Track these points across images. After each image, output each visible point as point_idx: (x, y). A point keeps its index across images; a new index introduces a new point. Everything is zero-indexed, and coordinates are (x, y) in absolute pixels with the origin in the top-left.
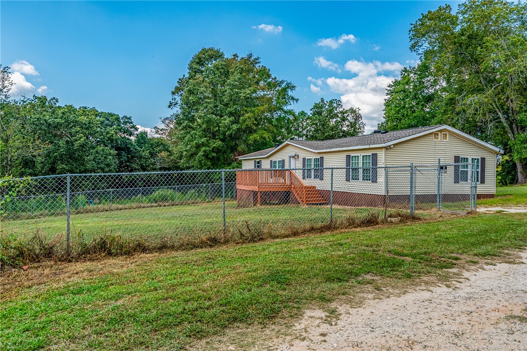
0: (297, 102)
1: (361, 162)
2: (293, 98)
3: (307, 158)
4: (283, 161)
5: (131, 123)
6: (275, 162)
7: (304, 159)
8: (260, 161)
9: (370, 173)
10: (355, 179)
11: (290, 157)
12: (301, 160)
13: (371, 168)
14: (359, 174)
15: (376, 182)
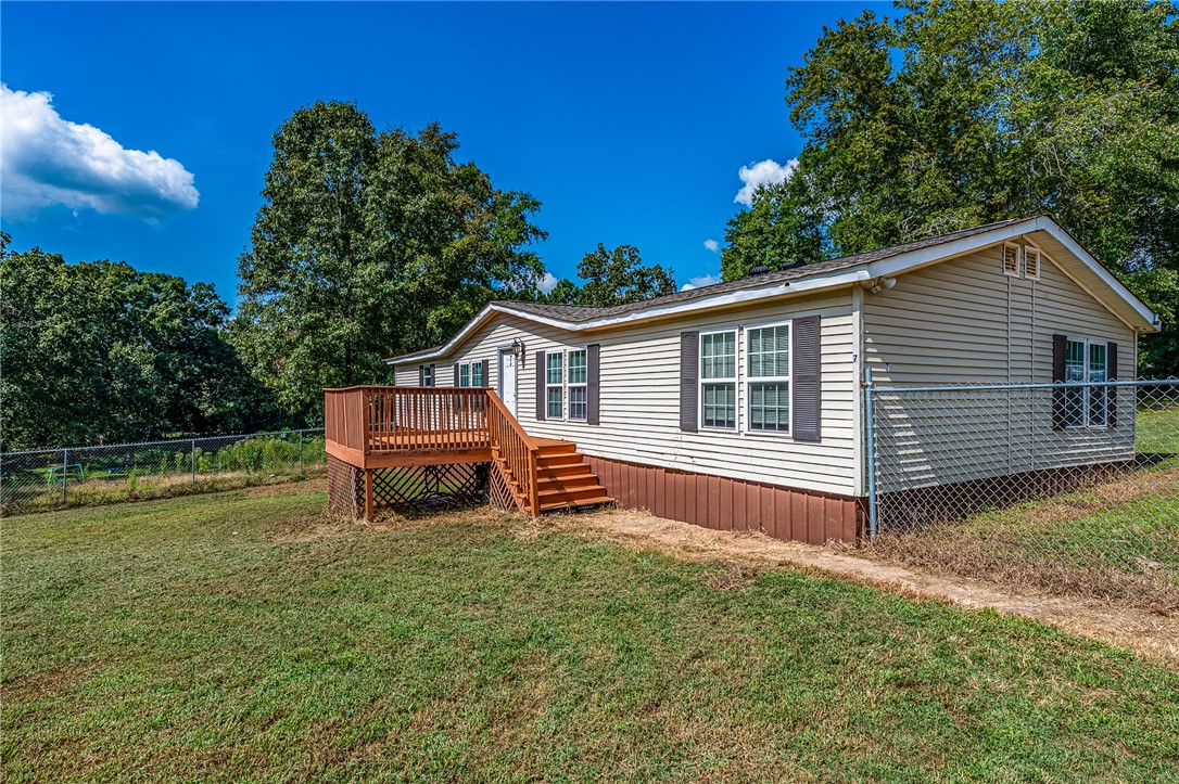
0: (544, 239)
1: (745, 355)
2: (535, 231)
3: (548, 351)
4: (486, 363)
5: (215, 297)
6: (466, 367)
7: (540, 356)
8: (431, 366)
9: (788, 401)
10: (718, 423)
11: (503, 351)
12: (531, 358)
13: (791, 379)
14: (737, 402)
15: (815, 436)
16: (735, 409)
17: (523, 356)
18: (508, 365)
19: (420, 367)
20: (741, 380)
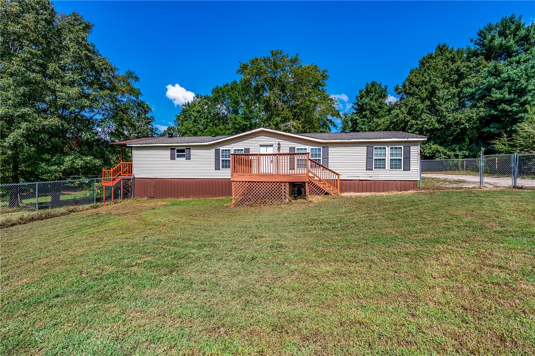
1: (389, 152)
3: (297, 147)
4: (247, 150)
7: (292, 149)
8: (186, 149)
9: (401, 163)
10: (379, 168)
11: (261, 146)
12: (285, 149)
13: (402, 158)
14: (386, 163)
15: (409, 170)
16: (385, 165)
17: (279, 148)
18: (263, 150)
19: (171, 149)
20: (388, 158)
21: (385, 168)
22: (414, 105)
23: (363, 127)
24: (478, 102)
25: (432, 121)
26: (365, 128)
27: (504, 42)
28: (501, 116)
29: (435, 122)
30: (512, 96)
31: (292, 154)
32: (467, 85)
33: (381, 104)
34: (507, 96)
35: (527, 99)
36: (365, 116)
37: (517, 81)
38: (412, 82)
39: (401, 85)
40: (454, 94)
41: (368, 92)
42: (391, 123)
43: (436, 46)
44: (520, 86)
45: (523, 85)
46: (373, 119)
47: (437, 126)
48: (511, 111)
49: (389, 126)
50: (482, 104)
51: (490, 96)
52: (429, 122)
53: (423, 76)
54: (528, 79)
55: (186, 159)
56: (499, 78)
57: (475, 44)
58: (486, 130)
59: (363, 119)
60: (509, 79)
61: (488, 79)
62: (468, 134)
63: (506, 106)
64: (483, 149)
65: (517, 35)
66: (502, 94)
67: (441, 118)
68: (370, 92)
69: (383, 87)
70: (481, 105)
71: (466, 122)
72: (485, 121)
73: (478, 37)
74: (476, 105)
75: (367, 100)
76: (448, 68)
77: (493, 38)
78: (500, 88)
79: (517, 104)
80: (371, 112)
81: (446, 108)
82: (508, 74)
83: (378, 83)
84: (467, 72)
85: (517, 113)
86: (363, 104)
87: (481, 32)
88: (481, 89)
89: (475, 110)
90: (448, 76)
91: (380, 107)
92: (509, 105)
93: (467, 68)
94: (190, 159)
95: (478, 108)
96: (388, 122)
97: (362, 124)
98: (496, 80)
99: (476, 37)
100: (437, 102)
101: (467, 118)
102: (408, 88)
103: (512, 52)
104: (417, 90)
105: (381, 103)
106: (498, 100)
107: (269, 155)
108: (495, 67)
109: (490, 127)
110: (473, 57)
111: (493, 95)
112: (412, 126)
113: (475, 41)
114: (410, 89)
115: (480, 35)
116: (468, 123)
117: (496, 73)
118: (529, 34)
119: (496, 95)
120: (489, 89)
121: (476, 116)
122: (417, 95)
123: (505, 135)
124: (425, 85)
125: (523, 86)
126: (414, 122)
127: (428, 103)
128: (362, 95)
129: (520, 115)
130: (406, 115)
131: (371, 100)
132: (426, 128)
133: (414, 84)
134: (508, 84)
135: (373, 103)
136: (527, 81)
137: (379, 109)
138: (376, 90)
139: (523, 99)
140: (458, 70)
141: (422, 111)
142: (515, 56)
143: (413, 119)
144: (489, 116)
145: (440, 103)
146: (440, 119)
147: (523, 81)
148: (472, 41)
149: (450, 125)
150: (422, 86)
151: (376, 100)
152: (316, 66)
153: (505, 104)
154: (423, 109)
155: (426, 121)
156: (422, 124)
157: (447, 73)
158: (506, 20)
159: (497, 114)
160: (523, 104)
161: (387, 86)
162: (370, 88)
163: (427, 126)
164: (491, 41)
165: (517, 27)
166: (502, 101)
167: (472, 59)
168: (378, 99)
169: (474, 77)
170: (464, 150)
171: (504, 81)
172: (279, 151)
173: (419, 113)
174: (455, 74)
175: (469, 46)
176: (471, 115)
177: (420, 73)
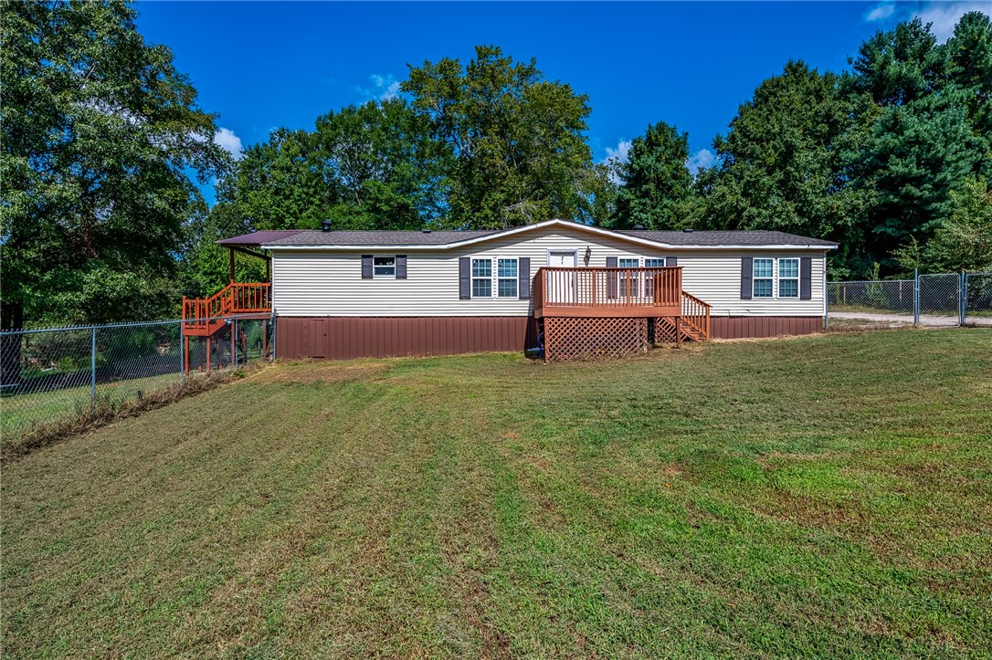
1: (778, 268)
3: (621, 257)
4: (524, 260)
6: (484, 261)
7: (612, 260)
8: (397, 256)
9: (797, 286)
10: (761, 295)
11: (552, 253)
12: (598, 261)
13: (799, 278)
14: (774, 287)
15: (809, 298)
16: (771, 290)
17: (587, 258)
18: (555, 262)
19: (363, 257)
20: (776, 278)
21: (771, 295)
22: (755, 177)
23: (644, 216)
24: (867, 178)
25: (788, 212)
26: (647, 218)
27: (904, 71)
28: (904, 206)
29: (794, 212)
30: (923, 171)
31: (611, 268)
32: (847, 146)
33: (678, 171)
34: (915, 171)
35: (946, 178)
36: (646, 194)
37: (931, 145)
38: (748, 131)
39: (726, 136)
40: (824, 160)
41: (651, 144)
42: (710, 211)
43: (785, 63)
44: (935, 155)
45: (938, 152)
46: (661, 200)
47: (797, 220)
48: (920, 198)
49: (706, 217)
50: (873, 183)
51: (886, 168)
52: (781, 212)
53: (768, 122)
54: (946, 142)
55: (397, 278)
56: (901, 138)
57: (856, 68)
58: (878, 230)
59: (643, 201)
60: (917, 141)
61: (883, 138)
62: (848, 237)
63: (913, 188)
64: (877, 265)
65: (925, 59)
66: (907, 166)
67: (804, 206)
68: (656, 145)
69: (680, 135)
70: (871, 185)
71: (847, 215)
72: (879, 214)
73: (861, 56)
74: (863, 183)
75: (650, 160)
76: (810, 110)
77: (886, 62)
78: (902, 155)
79: (930, 186)
80: (657, 187)
81: (813, 187)
82: (915, 131)
83: (671, 125)
84: (845, 119)
85: (928, 201)
86: (642, 169)
87: (866, 47)
88: (872, 154)
89: (861, 193)
90: (810, 124)
91: (674, 177)
92: (917, 186)
93: (843, 112)
94: (405, 278)
95: (867, 189)
96: (703, 210)
97: (641, 211)
98: (896, 141)
99: (856, 56)
100: (797, 174)
101: (849, 207)
102: (739, 142)
103: (916, 90)
104: (758, 149)
105: (676, 169)
106: (900, 176)
107: (567, 269)
108: (895, 116)
109: (885, 226)
110: (851, 92)
111: (893, 168)
112: (751, 218)
113: (856, 63)
114: (744, 145)
115: (863, 52)
116: (850, 216)
117: (895, 126)
118: (944, 60)
119: (897, 167)
120: (883, 157)
121: (864, 204)
122: (759, 159)
123: (915, 241)
124: (774, 140)
125: (940, 155)
126: (754, 210)
127: (779, 175)
128: (640, 150)
129: (934, 205)
130: (739, 197)
131: (658, 160)
132: (777, 223)
133: (752, 136)
134: (916, 149)
135: (662, 167)
136: (945, 147)
137: (673, 181)
138: (666, 141)
139: (939, 177)
140: (828, 116)
141: (769, 189)
142: (921, 97)
143: (752, 206)
144: (885, 205)
145: (801, 178)
146: (802, 208)
147: (939, 146)
148: (850, 63)
149: (818, 219)
150: (768, 141)
151: (668, 161)
152: (566, 87)
153: (912, 185)
154: (771, 186)
155: (778, 209)
156: (771, 217)
157: (810, 118)
158: (904, 28)
159: (898, 203)
160: (937, 186)
161: (687, 134)
162: (656, 136)
163: (780, 221)
164: (883, 67)
165: (923, 45)
166: (906, 179)
167: (851, 96)
168: (671, 159)
169: (855, 130)
170: (842, 267)
171: (910, 143)
172: (587, 264)
173: (763, 194)
174: (823, 122)
175: (847, 72)
176: (856, 202)
177: (760, 115)
